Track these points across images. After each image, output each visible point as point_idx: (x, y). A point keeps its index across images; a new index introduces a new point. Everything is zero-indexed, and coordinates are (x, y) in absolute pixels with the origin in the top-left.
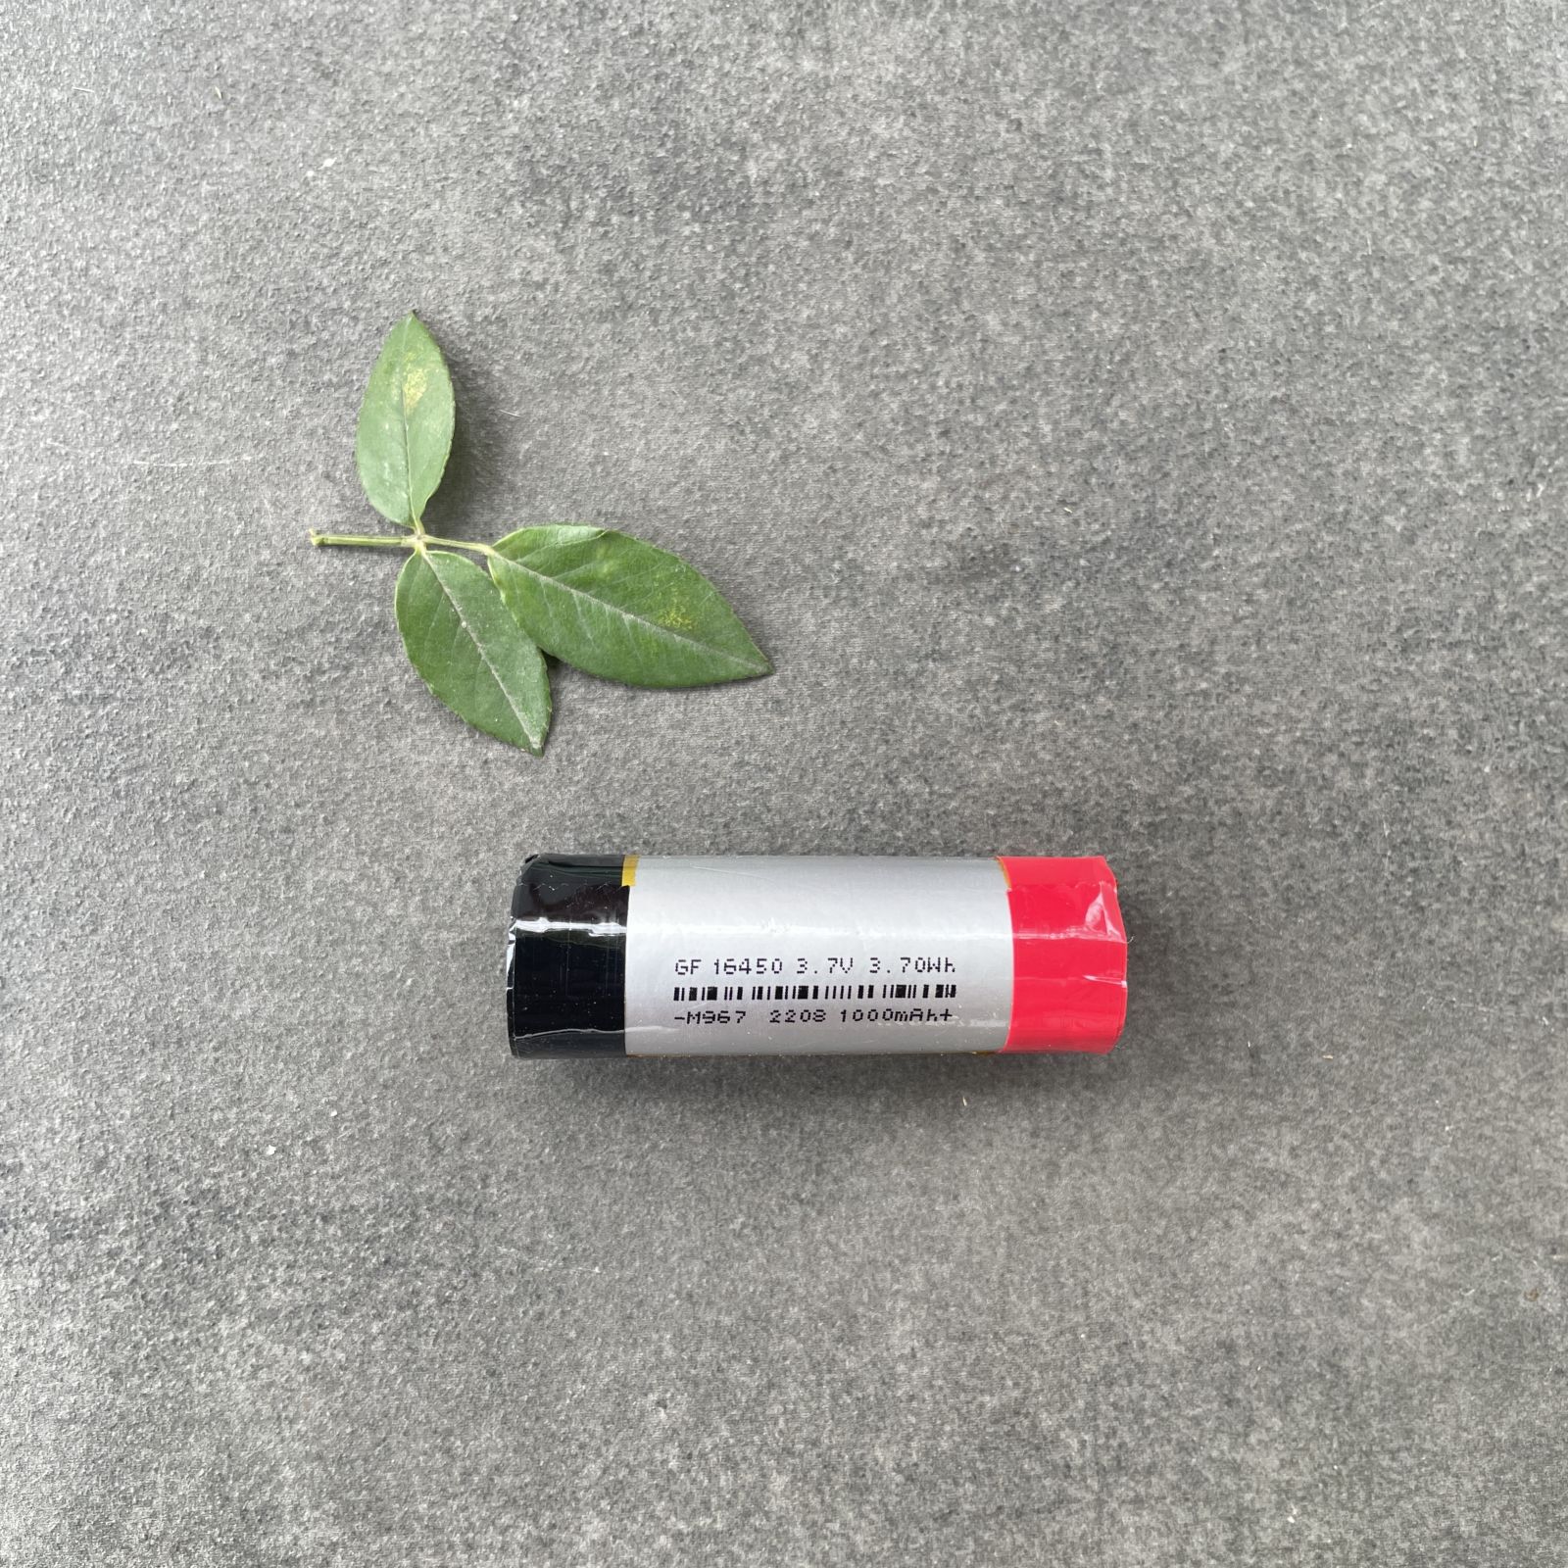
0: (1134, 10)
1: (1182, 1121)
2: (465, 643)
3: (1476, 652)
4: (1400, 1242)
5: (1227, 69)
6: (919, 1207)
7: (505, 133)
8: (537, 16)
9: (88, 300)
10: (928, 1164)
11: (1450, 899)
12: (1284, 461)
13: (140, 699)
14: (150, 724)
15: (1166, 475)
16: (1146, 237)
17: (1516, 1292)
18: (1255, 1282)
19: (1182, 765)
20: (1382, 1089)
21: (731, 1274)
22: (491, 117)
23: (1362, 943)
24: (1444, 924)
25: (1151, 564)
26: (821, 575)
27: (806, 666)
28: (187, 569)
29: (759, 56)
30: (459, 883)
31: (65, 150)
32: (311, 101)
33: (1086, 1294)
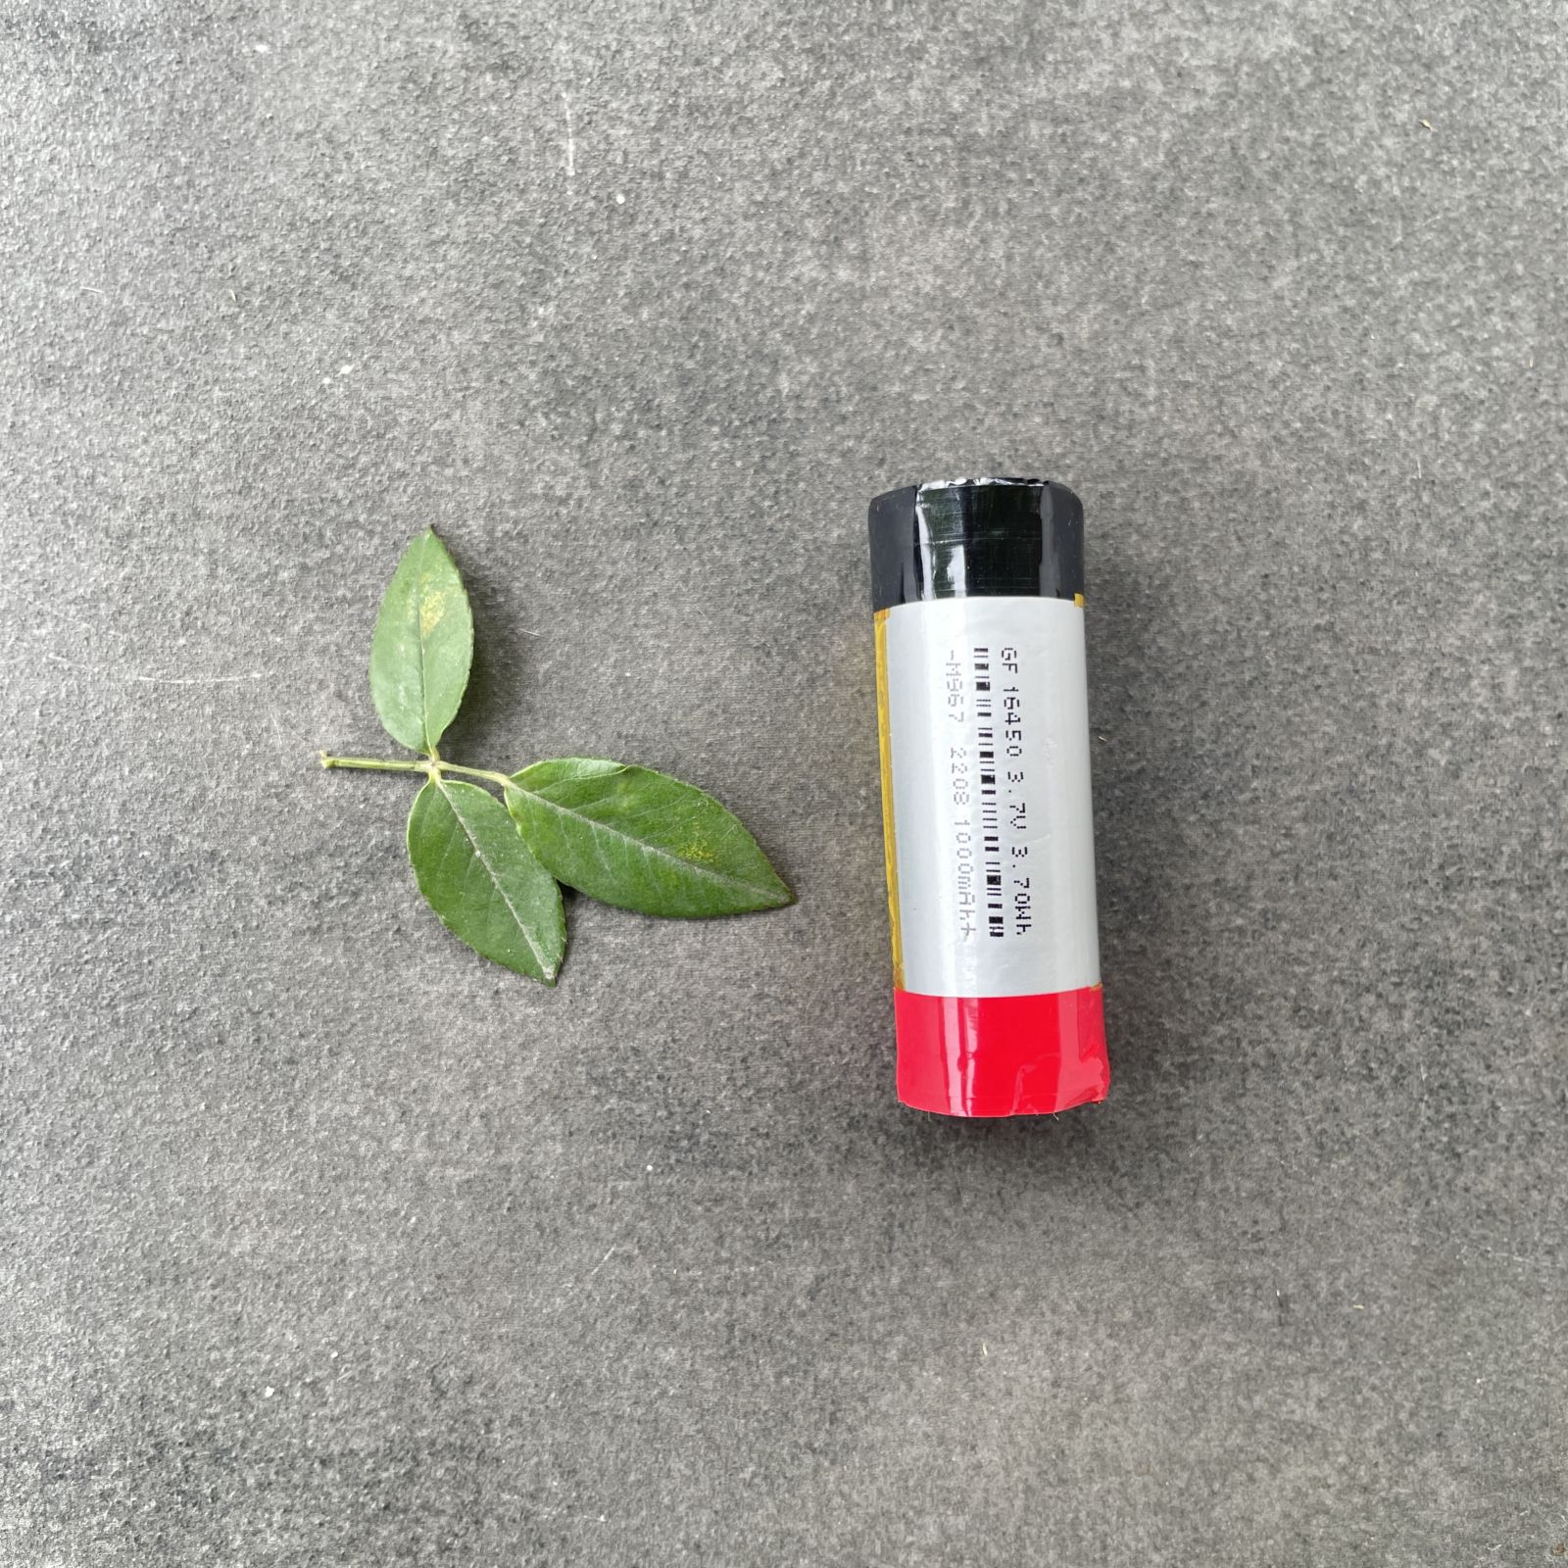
0: (1182, 221)
1: (1208, 1371)
2: (479, 871)
3: (1520, 890)
4: (1426, 1496)
5: (1276, 285)
6: (935, 1458)
7: (531, 341)
8: (564, 220)
9: (94, 509)
10: (945, 1413)
11: (1487, 1145)
12: (1326, 692)
13: (141, 924)
14: (151, 950)
15: (1204, 704)
16: (1189, 457)
17: (1543, 1547)
18: (1278, 1537)
19: (1215, 1004)
20: (1413, 1341)
21: (740, 1524)
22: (516, 325)
23: (1396, 1190)
24: (1481, 1171)
25: (1187, 795)
26: (846, 801)
27: (829, 896)
28: (192, 790)
29: (793, 265)
30: (467, 1118)
31: (72, 352)
32: (328, 305)
33: (1104, 1548)
